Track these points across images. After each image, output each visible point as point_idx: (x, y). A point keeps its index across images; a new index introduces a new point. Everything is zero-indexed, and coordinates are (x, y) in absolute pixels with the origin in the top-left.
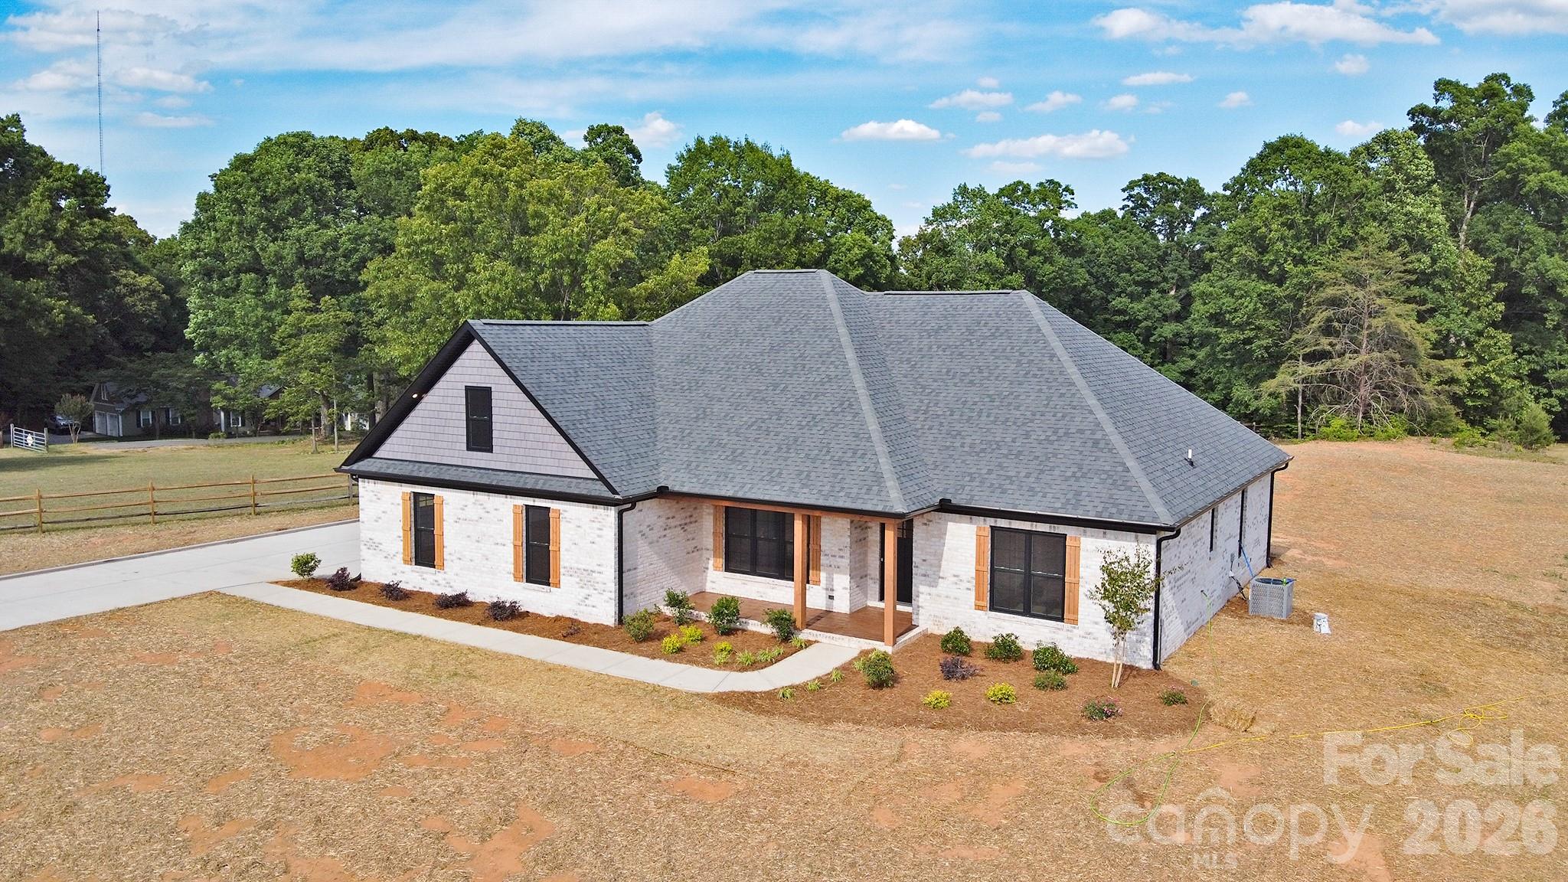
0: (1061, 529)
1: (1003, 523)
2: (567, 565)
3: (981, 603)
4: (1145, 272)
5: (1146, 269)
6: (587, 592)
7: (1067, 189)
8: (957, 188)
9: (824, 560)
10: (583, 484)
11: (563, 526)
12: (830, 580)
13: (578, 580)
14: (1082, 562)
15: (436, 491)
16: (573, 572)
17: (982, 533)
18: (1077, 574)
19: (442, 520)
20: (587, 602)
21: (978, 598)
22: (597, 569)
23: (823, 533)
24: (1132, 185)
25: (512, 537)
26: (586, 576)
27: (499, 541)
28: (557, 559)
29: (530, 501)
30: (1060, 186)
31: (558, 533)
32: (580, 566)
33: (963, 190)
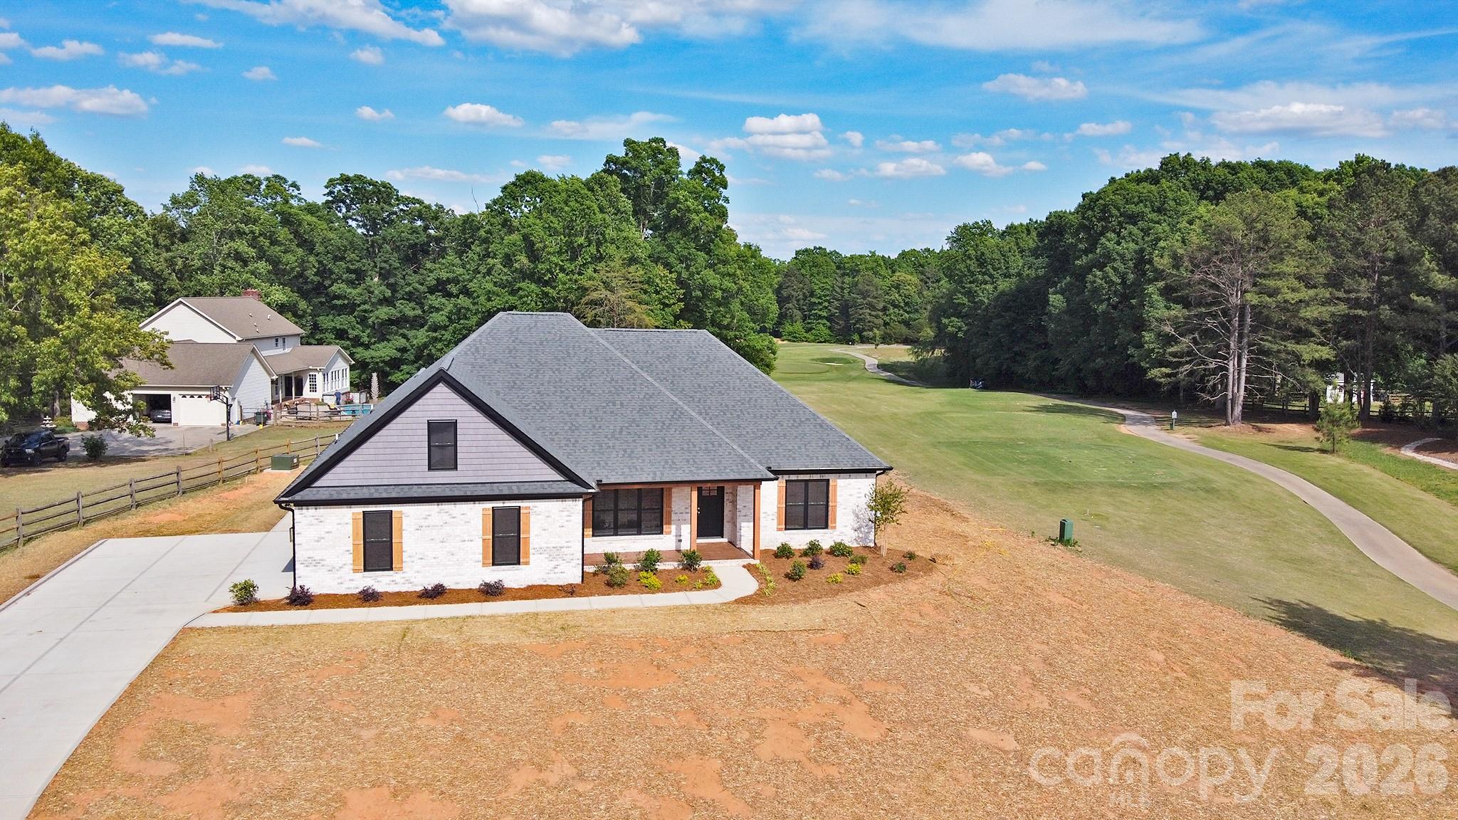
0: (826, 477)
1: (793, 477)
2: (537, 546)
3: (779, 527)
4: (358, 261)
5: (358, 258)
6: (556, 563)
7: (294, 185)
8: (193, 177)
9: (674, 517)
10: (554, 485)
11: (532, 519)
12: (679, 529)
13: (547, 556)
14: (838, 493)
15: (394, 508)
16: (541, 551)
17: (781, 485)
18: (835, 501)
19: (401, 530)
20: (556, 570)
21: (779, 524)
22: (566, 545)
23: (673, 499)
25: (481, 532)
26: (555, 553)
27: (467, 539)
28: (527, 543)
29: (499, 504)
30: (286, 181)
31: (528, 524)
32: (549, 545)
33: (200, 179)
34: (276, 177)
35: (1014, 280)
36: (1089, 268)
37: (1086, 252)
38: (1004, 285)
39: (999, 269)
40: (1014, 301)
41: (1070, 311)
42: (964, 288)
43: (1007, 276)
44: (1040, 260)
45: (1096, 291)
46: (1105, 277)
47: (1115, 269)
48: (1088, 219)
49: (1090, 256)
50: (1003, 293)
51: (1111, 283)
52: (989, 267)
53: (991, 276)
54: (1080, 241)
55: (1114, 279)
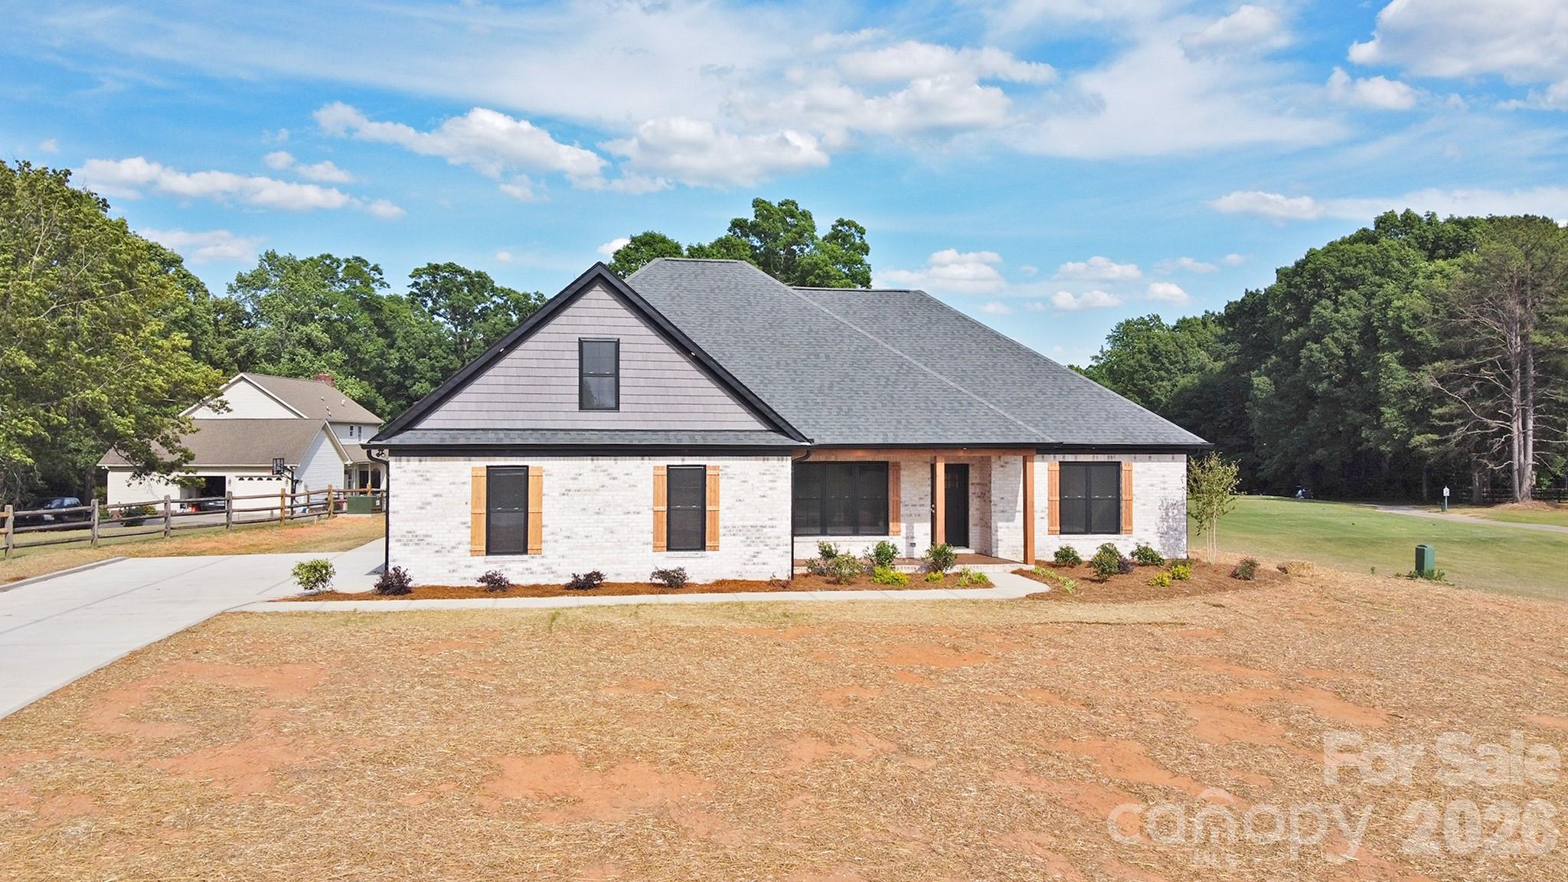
0: (1116, 458)
1: (1070, 458)
2: (728, 524)
3: (1052, 528)
6: (756, 549)
7: (376, 269)
8: (263, 254)
9: (903, 510)
10: (754, 436)
11: (723, 483)
12: (910, 528)
13: (743, 538)
14: (1134, 482)
15: (532, 463)
16: (734, 531)
17: (1053, 468)
18: (1130, 493)
19: (540, 495)
20: (755, 560)
21: (1051, 524)
22: (770, 523)
23: (903, 486)
24: (417, 273)
25: (651, 501)
26: (754, 534)
27: (631, 509)
28: (715, 519)
29: (677, 461)
30: (366, 264)
31: (716, 492)
32: (746, 523)
33: (271, 257)
34: (357, 259)
35: (1195, 374)
36: (1300, 344)
37: (1295, 325)
38: (1183, 381)
39: (1177, 362)
40: (1199, 398)
41: (1281, 395)
42: (1135, 385)
43: (1186, 371)
44: (1231, 345)
45: (1313, 367)
46: (1325, 350)
47: (1336, 340)
48: (1296, 286)
49: (1301, 330)
50: (1184, 389)
51: (1331, 356)
52: (1165, 361)
53: (1168, 371)
54: (1287, 312)
55: (1336, 351)
